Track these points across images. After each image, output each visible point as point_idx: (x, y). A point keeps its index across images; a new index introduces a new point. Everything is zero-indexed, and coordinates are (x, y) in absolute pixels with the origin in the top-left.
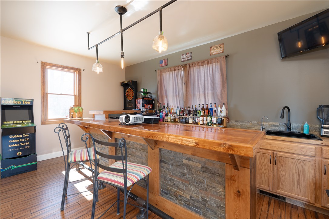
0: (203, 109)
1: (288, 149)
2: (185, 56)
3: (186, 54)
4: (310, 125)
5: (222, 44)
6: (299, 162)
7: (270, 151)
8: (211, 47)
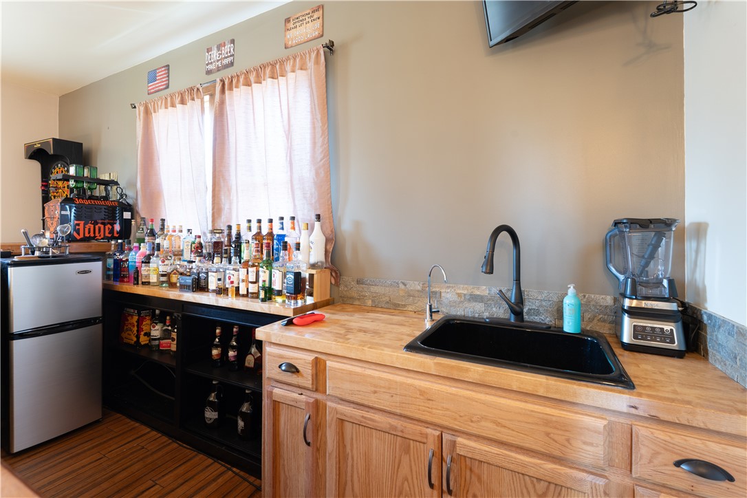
0: (258, 236)
1: (498, 424)
2: (215, 52)
3: (219, 47)
4: (584, 296)
5: (319, 7)
6: (540, 493)
7: (429, 431)
8: (288, 20)
